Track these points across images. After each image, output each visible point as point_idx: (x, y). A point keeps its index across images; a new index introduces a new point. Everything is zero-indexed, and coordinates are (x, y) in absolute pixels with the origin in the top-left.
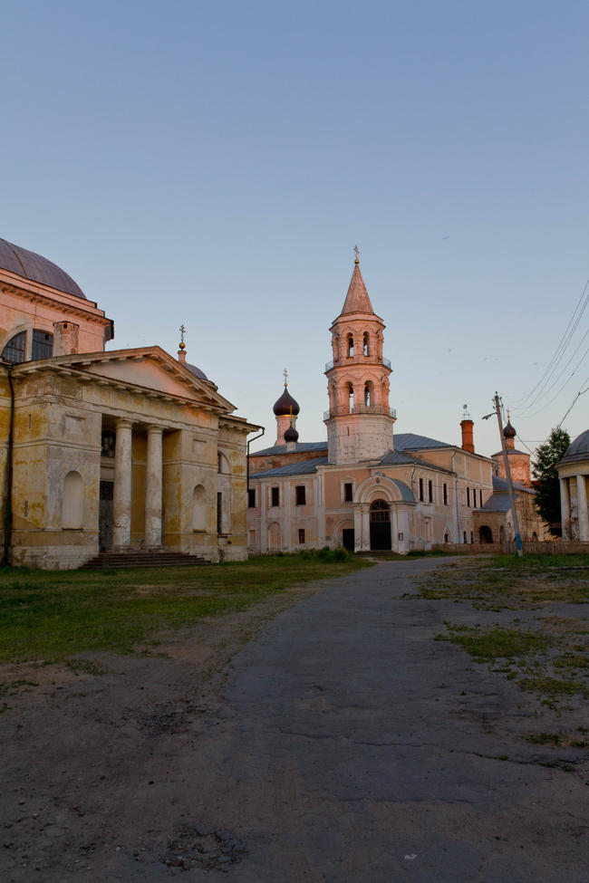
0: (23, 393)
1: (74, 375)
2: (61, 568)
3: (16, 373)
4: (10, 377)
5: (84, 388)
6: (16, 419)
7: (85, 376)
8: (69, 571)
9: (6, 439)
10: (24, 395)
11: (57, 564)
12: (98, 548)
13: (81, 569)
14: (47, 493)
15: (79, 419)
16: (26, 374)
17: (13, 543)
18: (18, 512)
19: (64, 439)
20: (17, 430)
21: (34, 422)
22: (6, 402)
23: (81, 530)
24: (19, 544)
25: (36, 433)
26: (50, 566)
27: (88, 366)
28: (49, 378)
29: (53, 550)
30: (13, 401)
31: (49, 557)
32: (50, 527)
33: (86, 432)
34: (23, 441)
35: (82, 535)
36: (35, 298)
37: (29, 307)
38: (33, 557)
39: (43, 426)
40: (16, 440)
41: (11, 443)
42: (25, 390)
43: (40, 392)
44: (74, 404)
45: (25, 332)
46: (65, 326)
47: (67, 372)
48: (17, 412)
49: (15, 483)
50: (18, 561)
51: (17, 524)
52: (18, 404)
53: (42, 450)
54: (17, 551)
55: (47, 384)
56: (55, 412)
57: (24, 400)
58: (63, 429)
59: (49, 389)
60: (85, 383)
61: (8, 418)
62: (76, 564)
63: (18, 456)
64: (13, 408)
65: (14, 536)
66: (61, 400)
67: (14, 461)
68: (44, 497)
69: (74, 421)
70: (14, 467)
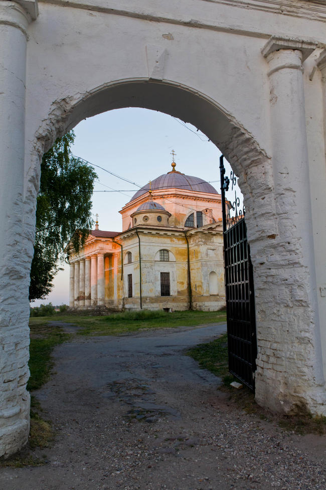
0: (191, 241)
1: (209, 233)
2: (211, 311)
3: (188, 234)
4: (186, 236)
5: (214, 237)
6: (190, 252)
7: (214, 232)
8: (214, 312)
9: (187, 260)
10: (192, 243)
11: (209, 309)
12: (226, 302)
13: (218, 311)
14: (203, 281)
15: (213, 250)
16: (191, 234)
17: (193, 301)
18: (193, 289)
19: (208, 259)
20: (190, 256)
21: (196, 253)
22: (186, 246)
23: (218, 295)
24: (195, 301)
25: (197, 257)
26: (206, 310)
27: (215, 228)
28: (200, 235)
29: (207, 304)
30: (188, 245)
31: (206, 306)
32: (205, 295)
33: (217, 255)
34: (193, 261)
35: (218, 297)
36: (196, 199)
37: (194, 202)
38: (200, 306)
39: (199, 254)
40: (190, 260)
41: (189, 262)
42: (192, 241)
43: (197, 241)
44: (211, 244)
45: (193, 213)
46: (207, 211)
47: (206, 232)
48: (190, 249)
49: (191, 278)
50: (195, 308)
51: (193, 294)
52: (190, 246)
53: (200, 263)
54: (194, 304)
55: (199, 238)
56: (203, 249)
57: (192, 244)
58: (207, 255)
59: (200, 240)
60: (214, 235)
61: (187, 252)
62: (217, 309)
63: (192, 267)
64: (188, 248)
65: (193, 298)
66: (205, 243)
67: (190, 269)
68: (202, 283)
69: (211, 251)
70: (191, 271)
